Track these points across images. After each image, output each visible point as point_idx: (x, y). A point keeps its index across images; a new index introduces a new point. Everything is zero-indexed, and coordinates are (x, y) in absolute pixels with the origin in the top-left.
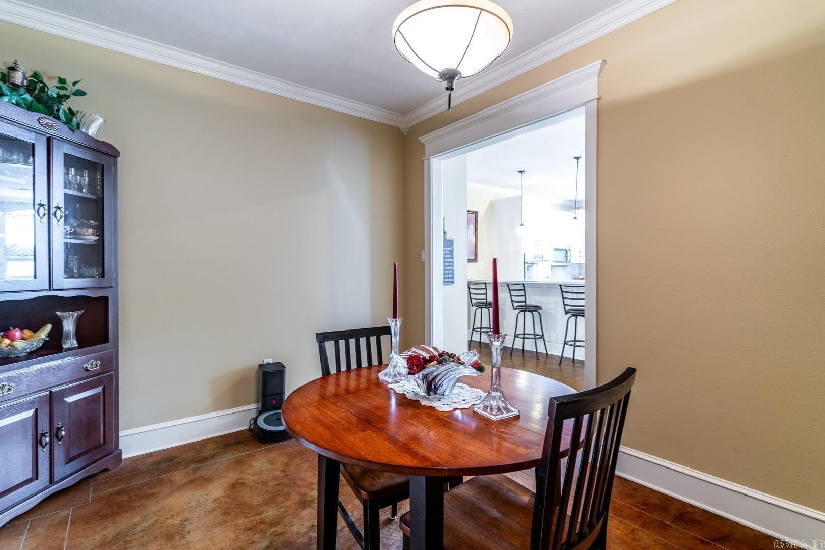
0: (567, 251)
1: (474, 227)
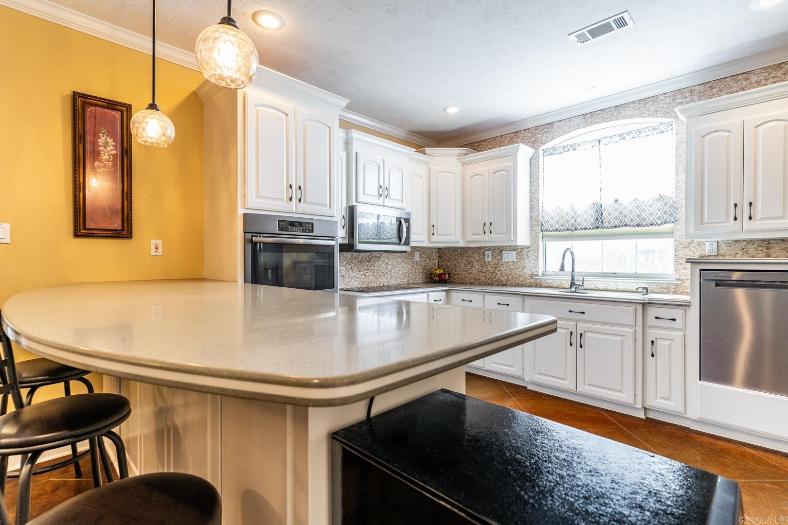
0: (401, 222)
1: (119, 146)
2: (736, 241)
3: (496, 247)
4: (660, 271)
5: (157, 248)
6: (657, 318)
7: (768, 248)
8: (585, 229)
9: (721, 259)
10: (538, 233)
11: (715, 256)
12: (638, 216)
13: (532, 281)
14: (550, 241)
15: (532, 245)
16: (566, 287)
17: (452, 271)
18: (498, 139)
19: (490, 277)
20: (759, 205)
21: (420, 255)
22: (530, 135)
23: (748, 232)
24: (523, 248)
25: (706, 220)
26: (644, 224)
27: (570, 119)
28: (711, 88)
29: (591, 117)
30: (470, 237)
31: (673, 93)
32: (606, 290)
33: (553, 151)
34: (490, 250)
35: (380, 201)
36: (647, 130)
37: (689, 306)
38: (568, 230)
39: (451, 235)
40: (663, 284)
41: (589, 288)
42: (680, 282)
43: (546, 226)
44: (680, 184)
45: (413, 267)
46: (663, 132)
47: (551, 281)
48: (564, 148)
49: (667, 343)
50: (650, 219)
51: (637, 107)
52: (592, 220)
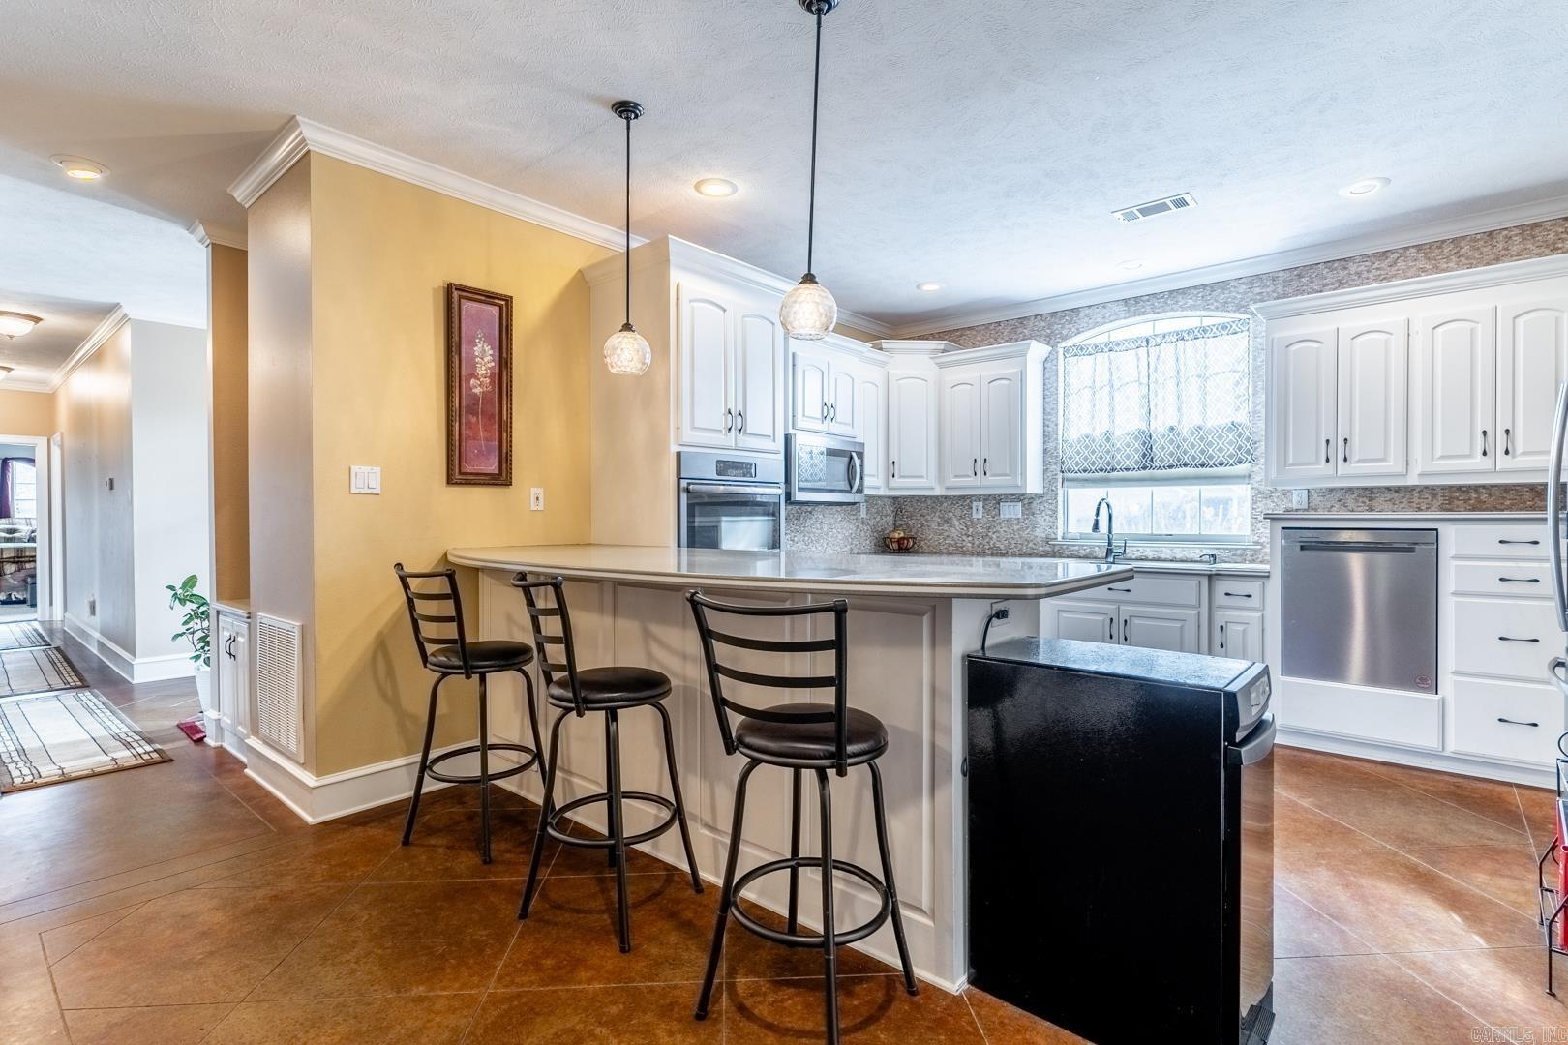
0: (851, 457)
1: (497, 354)
2: (1331, 490)
3: (990, 496)
4: (1234, 532)
5: (537, 498)
6: (1227, 594)
7: (1371, 500)
8: (1127, 470)
9: (1312, 514)
10: (1056, 475)
11: (1305, 510)
12: (1203, 452)
13: (1048, 548)
14: (1075, 487)
15: (1047, 494)
16: (1100, 556)
17: (916, 534)
18: (992, 328)
19: (981, 544)
20: (1356, 442)
21: (868, 509)
22: (1043, 324)
23: (1343, 477)
24: (1033, 498)
25: (1291, 461)
26: (1211, 463)
27: (1104, 305)
28: (1300, 276)
29: (1136, 304)
30: (953, 481)
31: (1250, 279)
32: (1158, 560)
33: (1081, 350)
34: (979, 501)
35: (823, 427)
36: (1214, 330)
37: (1268, 577)
38: (1101, 471)
39: (922, 477)
40: (1237, 549)
41: (1134, 557)
42: (1259, 547)
43: (1069, 464)
44: (1258, 408)
45: (857, 527)
46: (1236, 333)
47: (1077, 548)
48: (1096, 347)
49: (1240, 628)
50: (1218, 457)
51: (1200, 295)
52: (1137, 456)
